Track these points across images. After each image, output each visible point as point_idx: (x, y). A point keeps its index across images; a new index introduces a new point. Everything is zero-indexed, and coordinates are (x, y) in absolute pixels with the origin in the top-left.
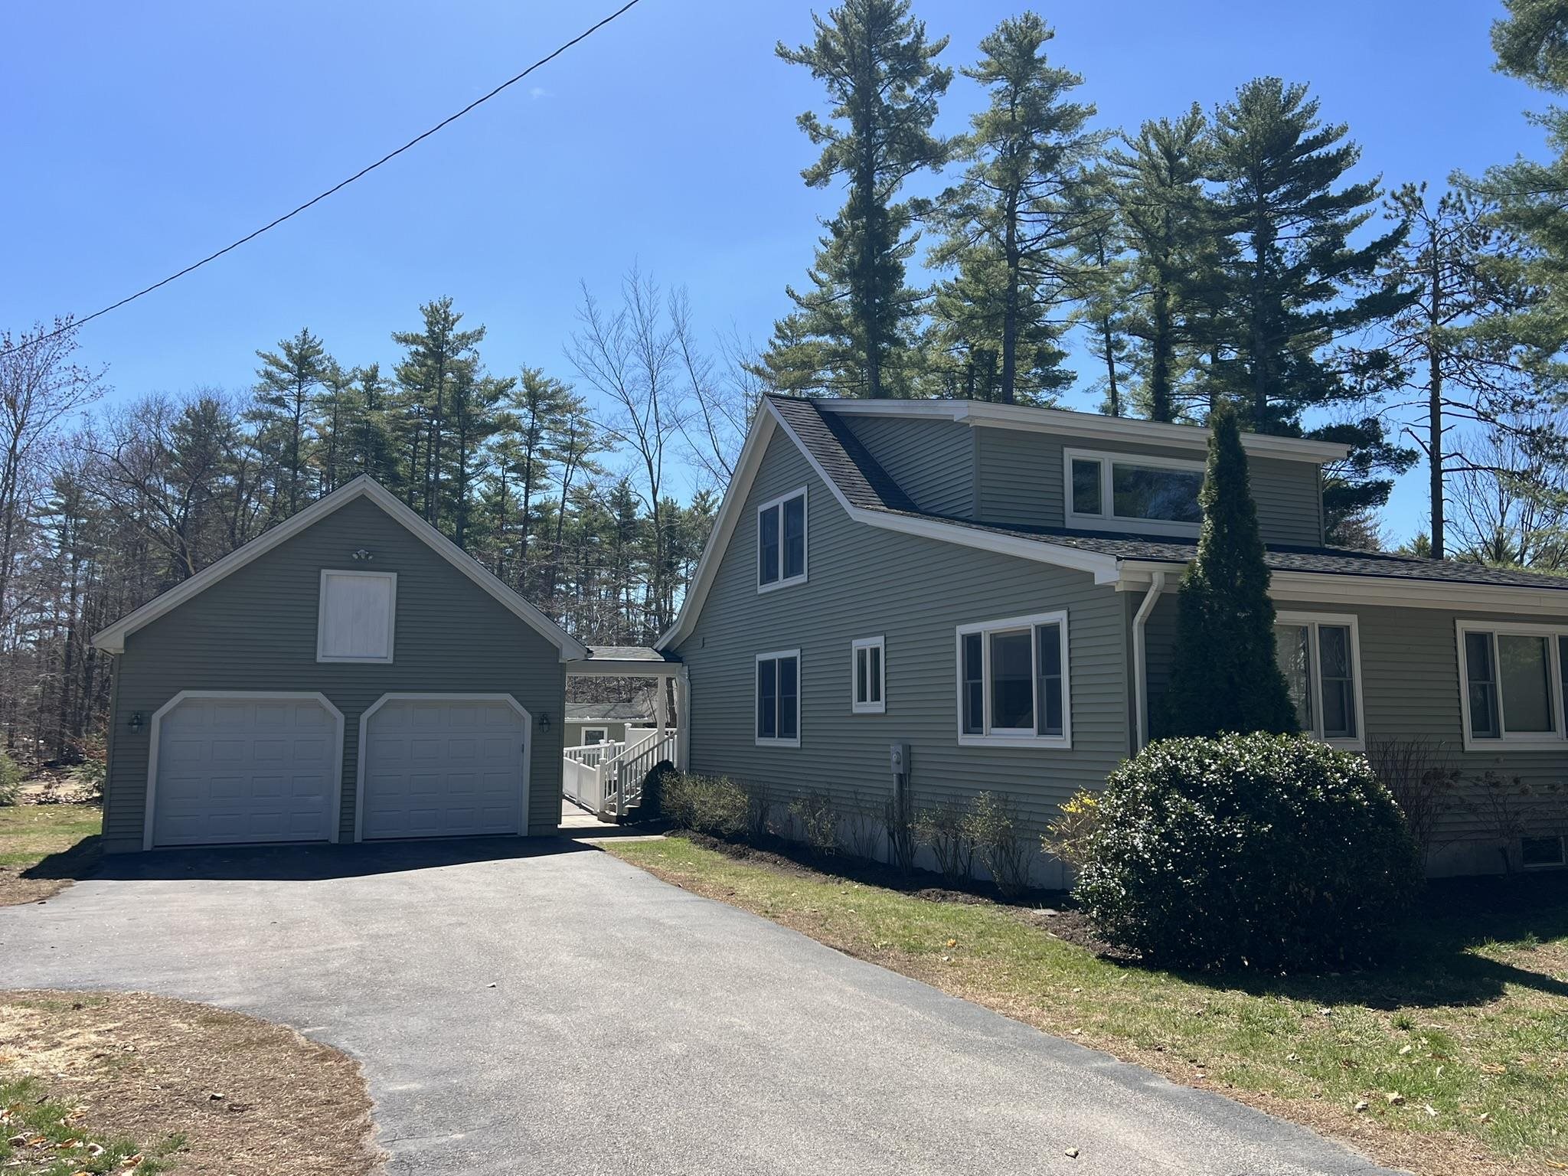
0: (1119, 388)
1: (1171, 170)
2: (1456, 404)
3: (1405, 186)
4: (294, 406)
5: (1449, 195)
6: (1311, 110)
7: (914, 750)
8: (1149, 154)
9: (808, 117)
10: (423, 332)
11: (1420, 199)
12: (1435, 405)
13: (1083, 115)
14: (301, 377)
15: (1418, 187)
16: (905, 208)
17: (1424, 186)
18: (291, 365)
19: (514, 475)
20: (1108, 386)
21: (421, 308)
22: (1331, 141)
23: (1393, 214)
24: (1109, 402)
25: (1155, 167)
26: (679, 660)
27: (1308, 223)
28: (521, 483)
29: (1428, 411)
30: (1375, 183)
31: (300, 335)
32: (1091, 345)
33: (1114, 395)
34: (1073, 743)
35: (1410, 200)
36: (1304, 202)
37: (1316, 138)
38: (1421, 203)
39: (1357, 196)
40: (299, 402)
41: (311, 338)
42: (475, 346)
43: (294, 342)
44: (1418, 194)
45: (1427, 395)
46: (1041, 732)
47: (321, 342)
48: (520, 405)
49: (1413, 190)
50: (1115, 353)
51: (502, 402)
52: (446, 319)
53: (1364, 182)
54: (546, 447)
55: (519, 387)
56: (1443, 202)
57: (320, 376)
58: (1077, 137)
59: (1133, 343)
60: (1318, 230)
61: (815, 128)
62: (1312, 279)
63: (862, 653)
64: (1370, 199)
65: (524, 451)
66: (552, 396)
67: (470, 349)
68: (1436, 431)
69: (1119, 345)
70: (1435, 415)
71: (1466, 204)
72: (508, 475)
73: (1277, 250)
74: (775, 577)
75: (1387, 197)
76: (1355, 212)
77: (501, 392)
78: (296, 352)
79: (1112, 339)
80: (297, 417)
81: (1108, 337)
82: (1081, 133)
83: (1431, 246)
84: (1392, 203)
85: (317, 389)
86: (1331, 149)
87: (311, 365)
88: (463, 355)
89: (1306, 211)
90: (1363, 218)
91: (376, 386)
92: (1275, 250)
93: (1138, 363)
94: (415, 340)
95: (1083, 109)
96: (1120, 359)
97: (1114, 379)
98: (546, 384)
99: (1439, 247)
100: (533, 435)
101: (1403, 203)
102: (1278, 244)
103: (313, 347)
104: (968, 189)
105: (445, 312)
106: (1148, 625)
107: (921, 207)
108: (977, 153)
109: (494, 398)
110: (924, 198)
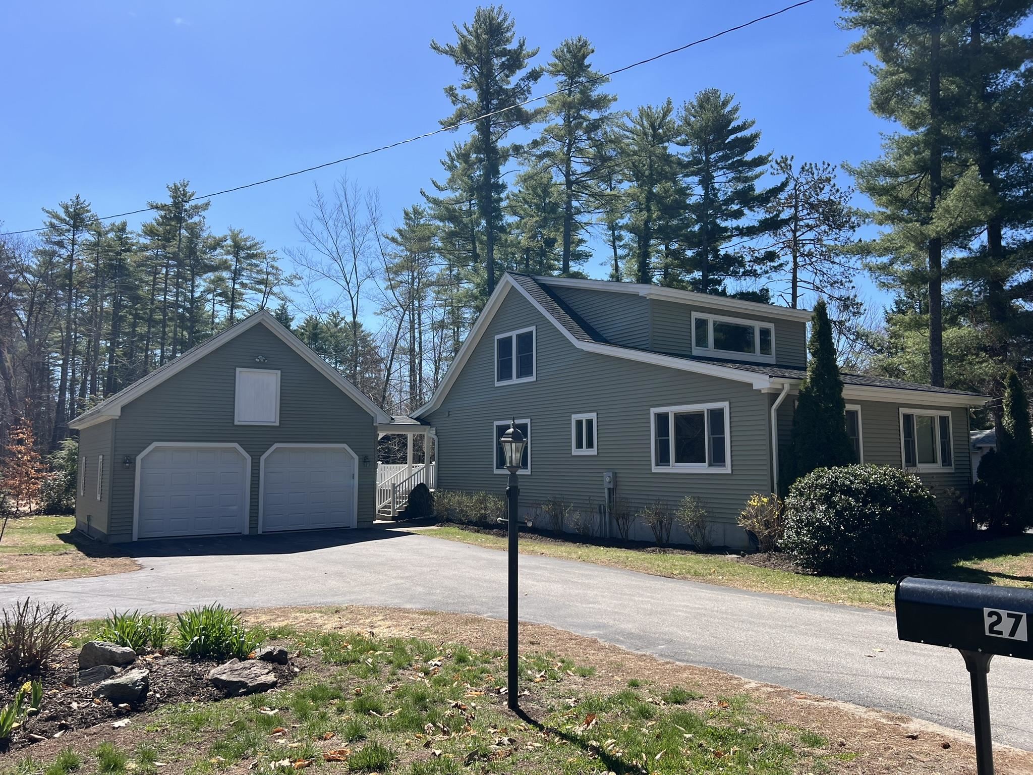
0: (619, 264)
1: (654, 136)
2: (805, 282)
3: (782, 157)
4: (70, 248)
5: (806, 164)
6: (736, 110)
7: (619, 475)
8: (642, 126)
9: (451, 89)
10: (169, 201)
11: (790, 165)
12: (794, 281)
13: (610, 101)
14: (76, 227)
15: (789, 159)
16: (508, 150)
17: (793, 157)
18: (68, 219)
19: (221, 299)
20: (613, 262)
21: (168, 187)
22: (746, 129)
23: (776, 172)
24: (614, 272)
25: (645, 134)
26: (428, 424)
27: (732, 175)
28: (224, 304)
29: (790, 285)
30: (770, 155)
31: (74, 199)
32: (604, 237)
33: (617, 268)
34: (732, 471)
35: (784, 164)
36: (730, 162)
37: (738, 126)
38: (791, 168)
39: (760, 161)
40: (73, 245)
41: (82, 201)
42: (203, 213)
43: (70, 203)
44: (789, 162)
45: (790, 276)
46: (710, 465)
47: (89, 205)
48: (228, 253)
49: (787, 160)
50: (617, 243)
51: (219, 250)
52: (185, 195)
53: (764, 155)
54: (245, 281)
55: (229, 242)
56: (803, 168)
57: (88, 228)
58: (606, 114)
59: (627, 237)
60: (737, 179)
61: (455, 96)
62: (735, 207)
63: (579, 423)
64: (766, 163)
65: (230, 284)
66: (250, 248)
67: (200, 216)
68: (794, 296)
69: (620, 238)
70: (794, 287)
71: (814, 169)
72: (217, 298)
73: (715, 189)
74: (510, 377)
75: (773, 163)
76: (758, 170)
77: (218, 244)
78: (72, 210)
79: (616, 234)
80: (72, 255)
81: (613, 233)
82: (608, 112)
83: (794, 191)
84: (776, 166)
85: (86, 236)
86: (746, 133)
87: (83, 220)
88: (196, 219)
89: (731, 167)
90: (761, 174)
91: (125, 236)
92: (714, 189)
93: (631, 249)
94: (163, 207)
95: (610, 97)
96: (621, 246)
97: (616, 258)
98: (246, 240)
99: (798, 192)
100: (237, 274)
101: (781, 166)
102: (716, 186)
103: (84, 207)
104: (544, 141)
105: (184, 190)
106: (779, 410)
107: (517, 149)
108: (547, 118)
109: (214, 248)
110: (520, 144)
